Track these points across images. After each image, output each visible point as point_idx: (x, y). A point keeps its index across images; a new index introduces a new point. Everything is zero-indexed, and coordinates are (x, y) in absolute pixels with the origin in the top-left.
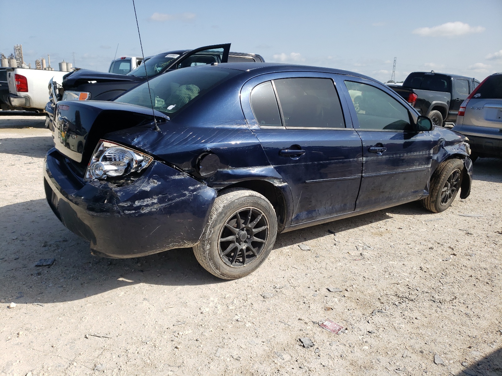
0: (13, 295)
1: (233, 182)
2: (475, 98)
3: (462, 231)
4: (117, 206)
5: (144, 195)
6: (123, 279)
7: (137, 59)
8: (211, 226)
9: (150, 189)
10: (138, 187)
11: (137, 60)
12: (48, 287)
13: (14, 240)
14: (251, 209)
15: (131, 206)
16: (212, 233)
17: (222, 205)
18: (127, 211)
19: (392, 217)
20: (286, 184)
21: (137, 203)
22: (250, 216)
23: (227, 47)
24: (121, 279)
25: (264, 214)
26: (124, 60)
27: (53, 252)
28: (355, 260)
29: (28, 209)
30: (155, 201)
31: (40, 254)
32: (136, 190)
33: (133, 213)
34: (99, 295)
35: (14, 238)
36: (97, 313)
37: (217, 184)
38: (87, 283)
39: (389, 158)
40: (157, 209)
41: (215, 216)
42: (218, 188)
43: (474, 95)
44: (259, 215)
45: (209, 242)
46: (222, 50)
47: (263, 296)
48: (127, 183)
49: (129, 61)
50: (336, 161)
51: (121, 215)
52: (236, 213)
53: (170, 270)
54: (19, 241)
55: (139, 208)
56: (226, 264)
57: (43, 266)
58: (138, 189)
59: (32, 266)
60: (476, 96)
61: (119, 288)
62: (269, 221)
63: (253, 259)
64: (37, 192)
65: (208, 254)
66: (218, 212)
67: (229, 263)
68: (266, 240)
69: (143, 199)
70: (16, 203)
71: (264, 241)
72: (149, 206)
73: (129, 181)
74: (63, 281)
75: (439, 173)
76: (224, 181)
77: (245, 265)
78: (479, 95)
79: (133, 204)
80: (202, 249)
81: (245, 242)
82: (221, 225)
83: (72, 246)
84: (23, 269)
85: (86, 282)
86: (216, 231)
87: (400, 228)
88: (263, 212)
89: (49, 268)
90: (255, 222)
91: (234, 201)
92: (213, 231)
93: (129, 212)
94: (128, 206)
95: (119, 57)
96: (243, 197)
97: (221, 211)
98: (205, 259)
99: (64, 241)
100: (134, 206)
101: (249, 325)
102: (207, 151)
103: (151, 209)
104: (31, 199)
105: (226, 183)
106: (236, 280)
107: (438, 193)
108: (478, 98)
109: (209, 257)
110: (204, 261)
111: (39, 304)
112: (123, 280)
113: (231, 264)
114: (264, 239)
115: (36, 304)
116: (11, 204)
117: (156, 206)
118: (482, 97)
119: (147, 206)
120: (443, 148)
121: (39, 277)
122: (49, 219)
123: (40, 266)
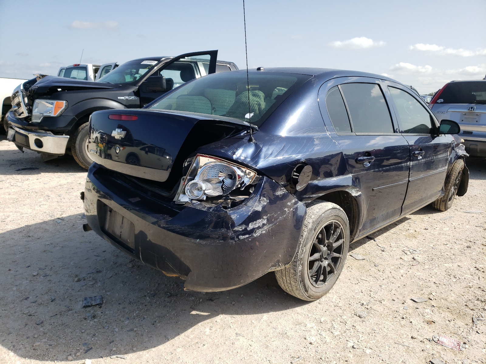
0: (78, 348)
1: (320, 195)
2: (438, 103)
3: (479, 227)
4: (232, 231)
5: (256, 215)
6: (197, 312)
7: (94, 66)
8: (303, 244)
9: (261, 208)
10: (250, 207)
11: (94, 68)
12: (115, 333)
13: (34, 276)
14: (333, 222)
15: (246, 229)
16: (304, 252)
17: (311, 221)
18: (241, 236)
19: (410, 219)
20: (360, 193)
21: (251, 226)
22: (333, 231)
23: (214, 54)
24: (194, 312)
25: (342, 227)
26: (77, 67)
27: (93, 286)
28: (413, 265)
29: (29, 236)
30: (265, 222)
31: (79, 291)
32: (249, 211)
33: (247, 238)
34: (182, 335)
35: (34, 274)
36: (195, 359)
37: (306, 198)
38: (159, 322)
39: (426, 161)
40: (267, 231)
41: (306, 234)
42: (307, 202)
43: (437, 100)
44: (338, 228)
45: (301, 262)
46: (208, 57)
47: (358, 315)
48: (227, 203)
49: (85, 68)
50: (394, 166)
51: (235, 241)
52: (323, 228)
53: (242, 296)
54: (42, 277)
55: (253, 230)
56: (312, 285)
57: (92, 305)
58: (251, 209)
59: (79, 306)
60: (439, 101)
61: (200, 324)
62: (346, 234)
63: (332, 275)
64: (27, 215)
65: (300, 275)
66: (308, 229)
67: (314, 283)
68: (342, 255)
69: (256, 220)
70: (10, 230)
71: (341, 256)
72: (261, 228)
73: (229, 201)
74: (128, 323)
75: (449, 174)
76: (313, 194)
77: (326, 283)
78: (442, 100)
79: (247, 228)
80: (292, 271)
81: (326, 259)
82: (311, 242)
83: (110, 278)
84: (69, 312)
85: (157, 321)
86: (307, 250)
87: (425, 229)
88: (342, 225)
89: (100, 307)
90: (335, 236)
91: (321, 215)
92: (304, 250)
93: (244, 237)
94: (243, 230)
95: (70, 64)
96: (328, 210)
97: (311, 227)
98: (296, 282)
99: (97, 272)
100: (248, 229)
101: (368, 351)
102: (302, 163)
103: (262, 231)
104: (26, 225)
105: (314, 196)
106: (318, 300)
107: (449, 192)
108: (441, 103)
109: (300, 279)
110: (293, 283)
111: (118, 356)
112: (197, 314)
113: (316, 284)
114: (340, 253)
115: (114, 356)
116: (4, 231)
117: (266, 228)
118: (445, 102)
119: (259, 228)
120: (454, 150)
121: (96, 320)
122: (63, 247)
123: (89, 306)
